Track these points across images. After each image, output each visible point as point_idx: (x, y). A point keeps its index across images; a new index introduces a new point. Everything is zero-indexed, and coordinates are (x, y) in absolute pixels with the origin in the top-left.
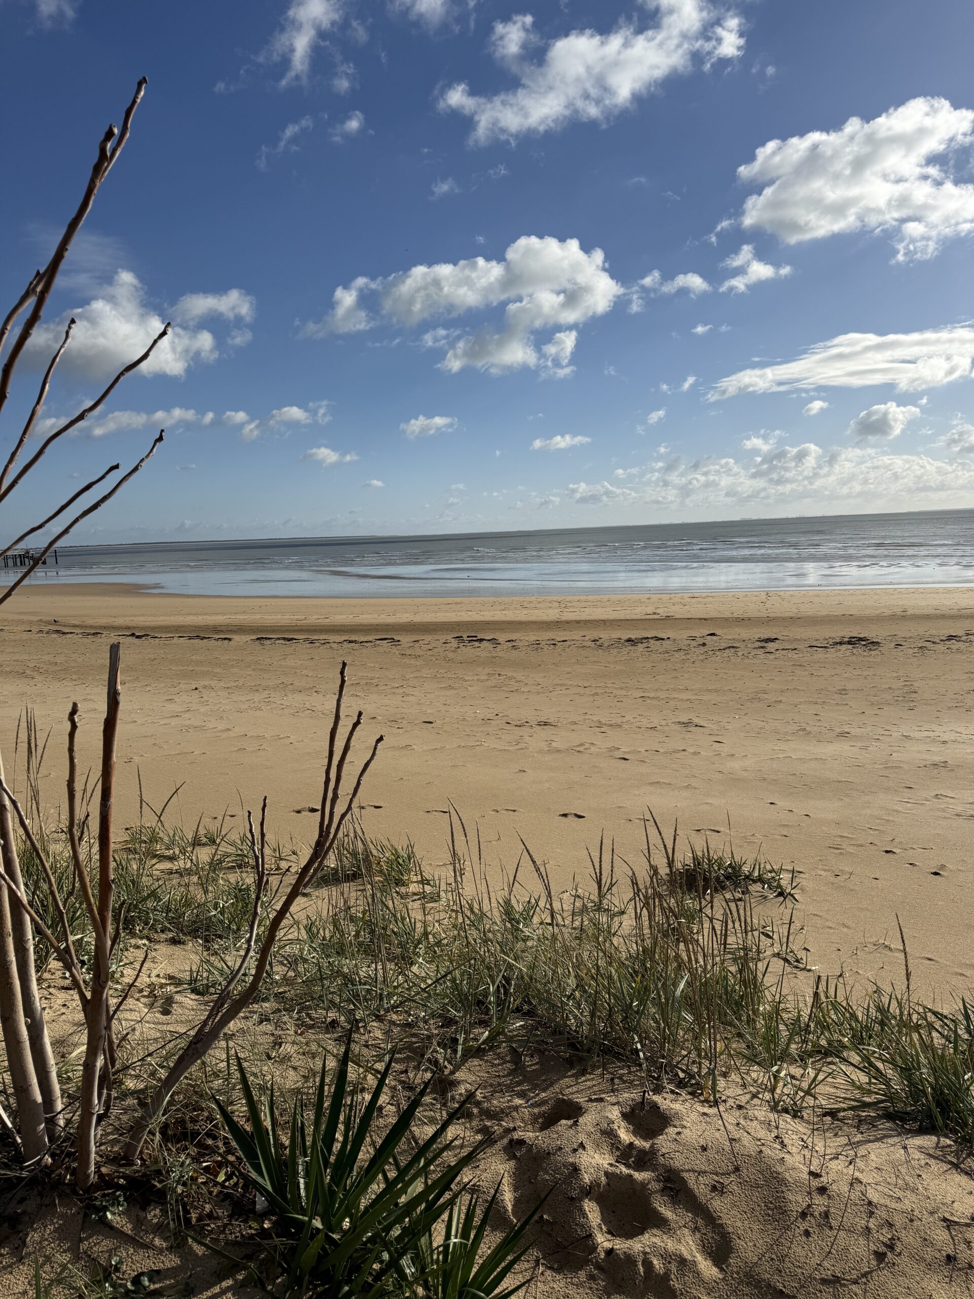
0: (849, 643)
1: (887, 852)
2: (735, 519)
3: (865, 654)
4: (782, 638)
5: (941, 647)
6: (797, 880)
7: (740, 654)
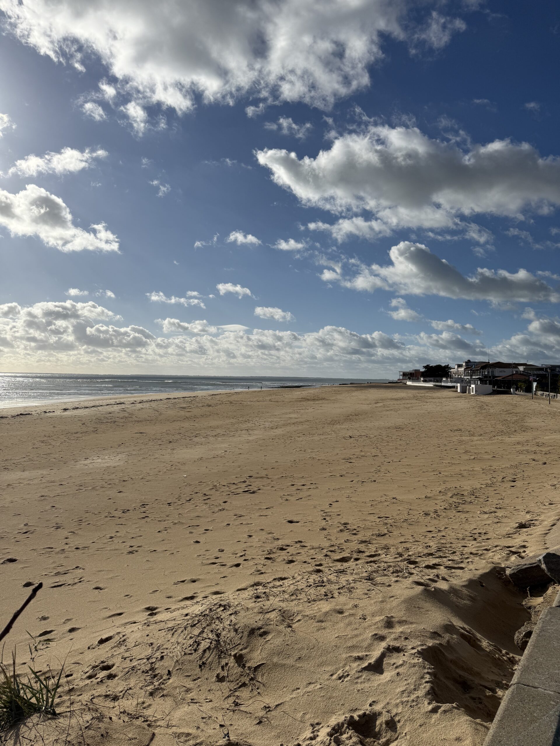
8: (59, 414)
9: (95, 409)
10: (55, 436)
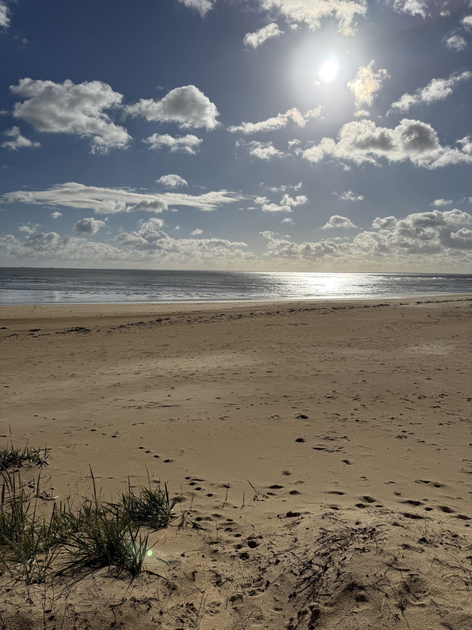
0: (76, 330)
1: (92, 430)
2: (17, 267)
3: (83, 335)
4: (42, 329)
5: (117, 331)
6: (48, 454)
7: (19, 338)
8: (412, 306)
9: (445, 303)
10: (400, 324)
